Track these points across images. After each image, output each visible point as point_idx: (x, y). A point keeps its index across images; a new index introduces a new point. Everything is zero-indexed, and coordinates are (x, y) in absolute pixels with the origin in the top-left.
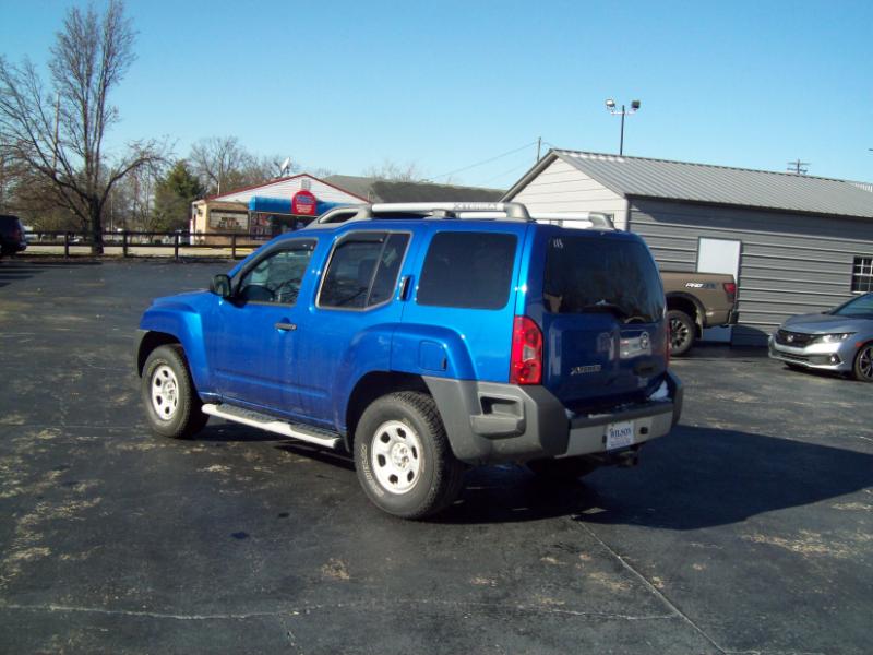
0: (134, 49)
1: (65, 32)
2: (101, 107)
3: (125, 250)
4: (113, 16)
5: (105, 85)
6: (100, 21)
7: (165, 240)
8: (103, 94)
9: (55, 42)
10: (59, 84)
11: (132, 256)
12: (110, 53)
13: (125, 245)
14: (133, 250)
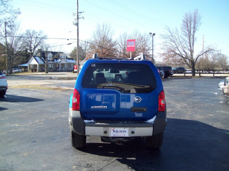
0: (201, 21)
1: (184, 20)
2: (193, 37)
3: (200, 75)
4: (195, 13)
5: (194, 32)
6: (193, 15)
7: (211, 72)
8: (194, 34)
9: (182, 22)
10: (183, 32)
11: (202, 76)
12: (195, 23)
13: (200, 73)
14: (202, 75)
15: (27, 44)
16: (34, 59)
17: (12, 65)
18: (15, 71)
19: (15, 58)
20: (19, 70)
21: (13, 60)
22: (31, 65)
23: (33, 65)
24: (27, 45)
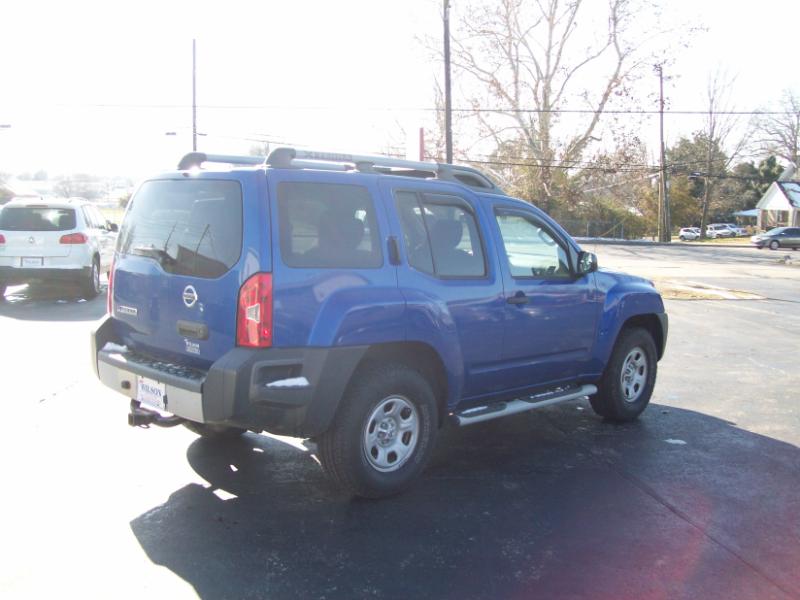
15: (781, 139)
16: (779, 193)
17: (706, 210)
18: (719, 232)
19: (716, 186)
20: (734, 230)
21: (710, 192)
22: (769, 213)
23: (779, 212)
24: (780, 142)
